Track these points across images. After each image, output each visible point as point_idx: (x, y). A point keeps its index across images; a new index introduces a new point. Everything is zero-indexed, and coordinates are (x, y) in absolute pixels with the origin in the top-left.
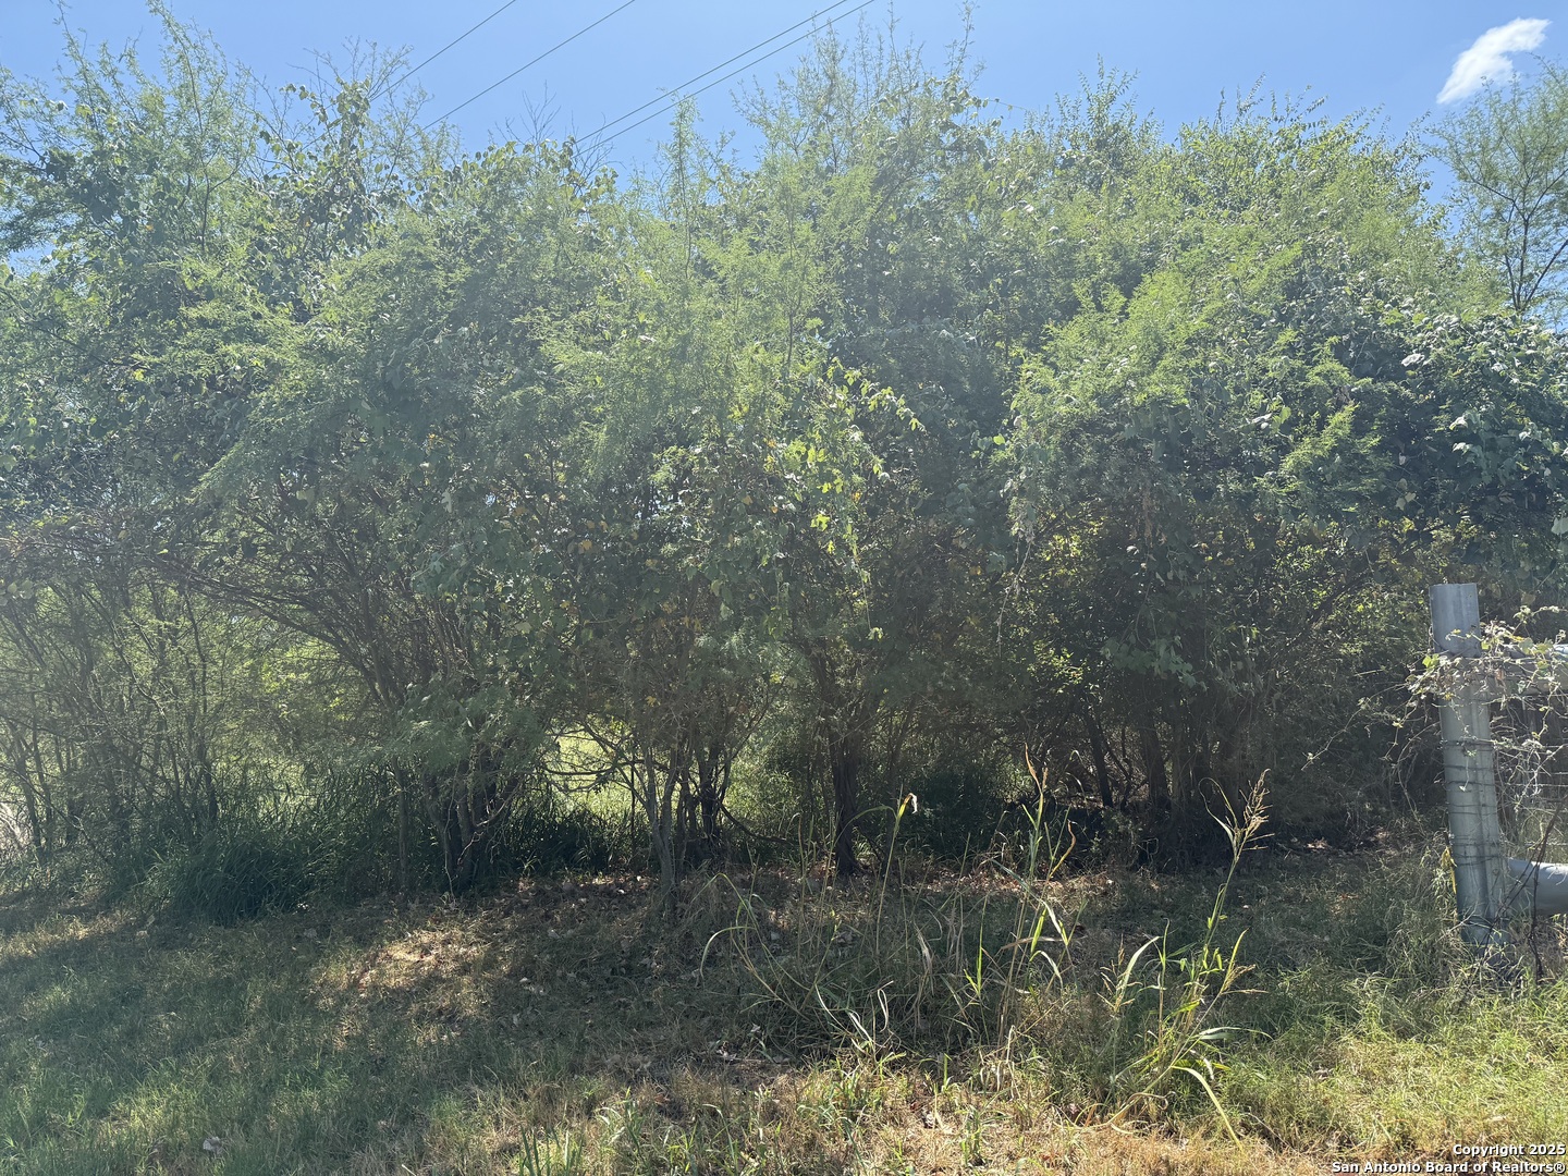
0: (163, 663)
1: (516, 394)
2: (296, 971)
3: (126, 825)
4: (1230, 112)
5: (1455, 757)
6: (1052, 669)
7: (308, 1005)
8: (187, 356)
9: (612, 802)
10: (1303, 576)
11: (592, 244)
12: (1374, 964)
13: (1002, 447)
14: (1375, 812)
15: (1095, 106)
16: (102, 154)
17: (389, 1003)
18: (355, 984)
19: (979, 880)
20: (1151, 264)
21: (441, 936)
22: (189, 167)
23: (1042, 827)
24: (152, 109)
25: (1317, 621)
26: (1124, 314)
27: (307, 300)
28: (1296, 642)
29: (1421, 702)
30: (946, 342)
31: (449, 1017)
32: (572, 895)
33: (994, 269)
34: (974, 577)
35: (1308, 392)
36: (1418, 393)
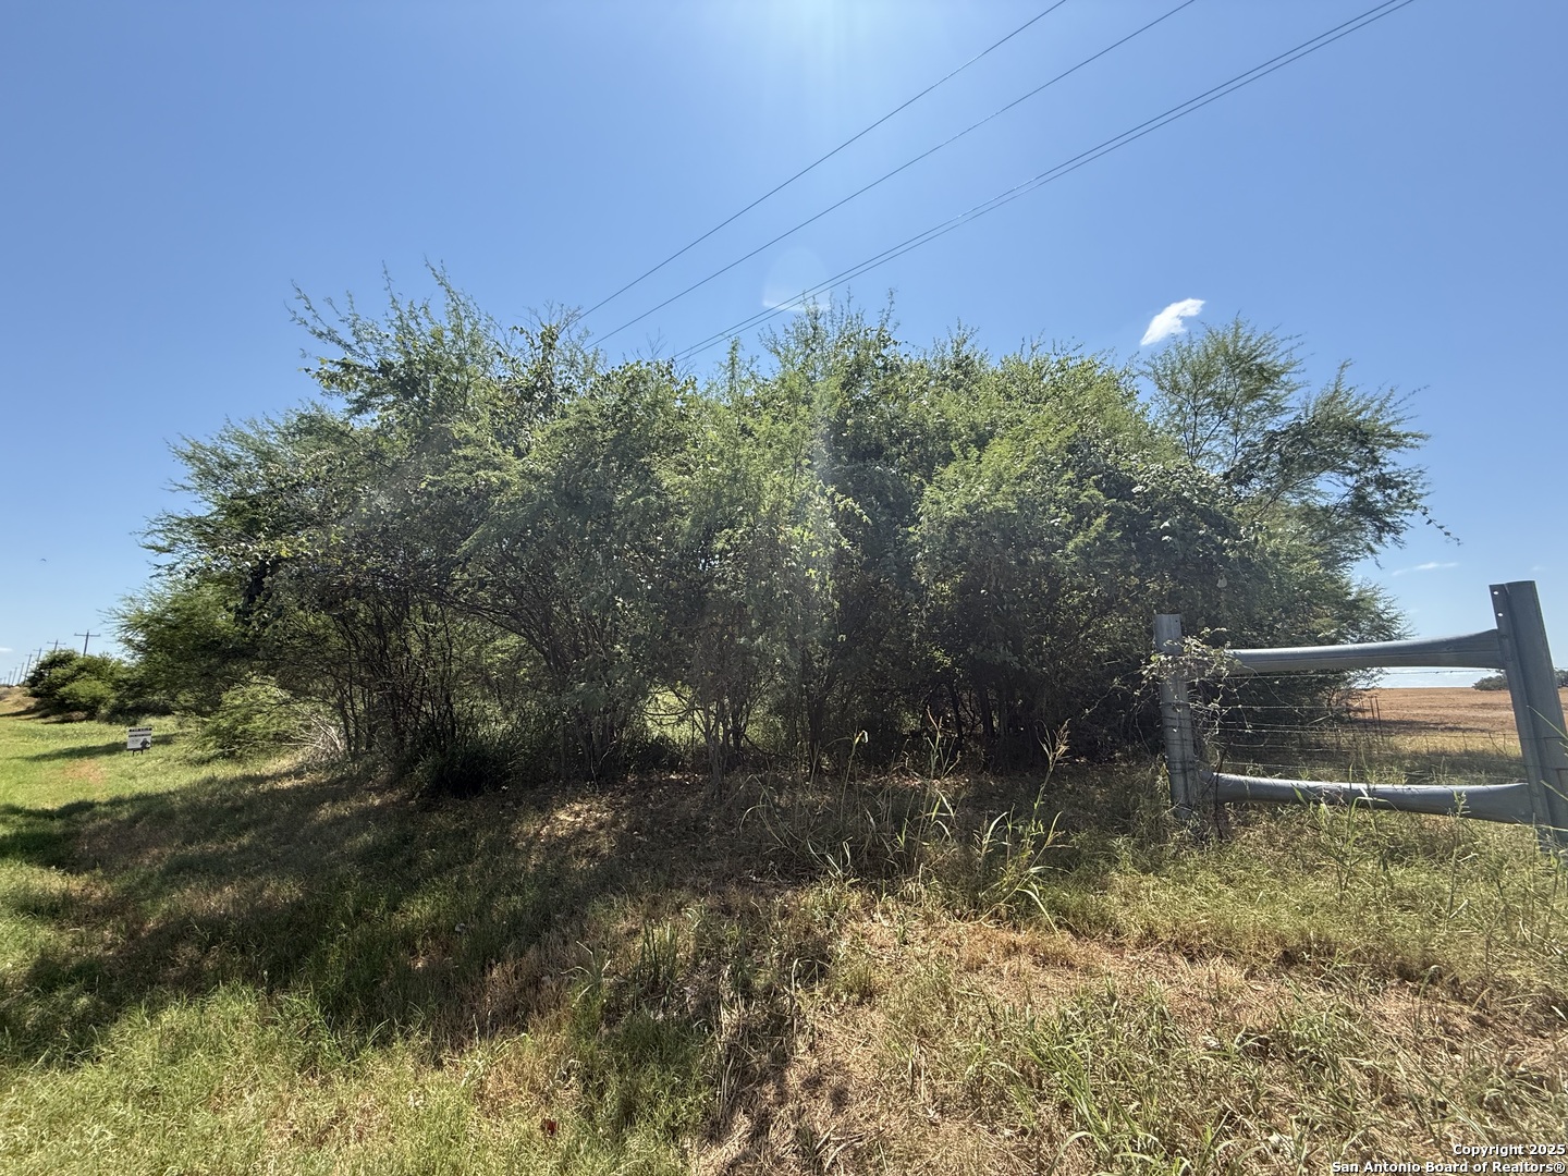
0: (428, 647)
1: (640, 501)
2: (503, 825)
3: (402, 740)
4: (1027, 349)
5: (1169, 712)
6: (934, 658)
7: (511, 845)
8: (456, 477)
9: (681, 733)
10: (1073, 608)
11: (682, 417)
12: (1124, 830)
13: (914, 534)
14: (1113, 742)
15: (956, 345)
16: (410, 363)
17: (556, 846)
18: (538, 834)
19: (892, 779)
20: (991, 435)
21: (586, 807)
22: (458, 371)
23: (938, 751)
24: (438, 338)
25: (1082, 633)
26: (979, 461)
27: (522, 446)
28: (1071, 645)
29: (1149, 681)
30: (880, 473)
31: (593, 854)
32: (660, 784)
33: (904, 434)
34: (894, 606)
35: (1080, 506)
36: (1141, 508)
